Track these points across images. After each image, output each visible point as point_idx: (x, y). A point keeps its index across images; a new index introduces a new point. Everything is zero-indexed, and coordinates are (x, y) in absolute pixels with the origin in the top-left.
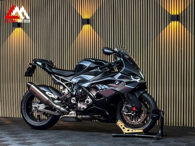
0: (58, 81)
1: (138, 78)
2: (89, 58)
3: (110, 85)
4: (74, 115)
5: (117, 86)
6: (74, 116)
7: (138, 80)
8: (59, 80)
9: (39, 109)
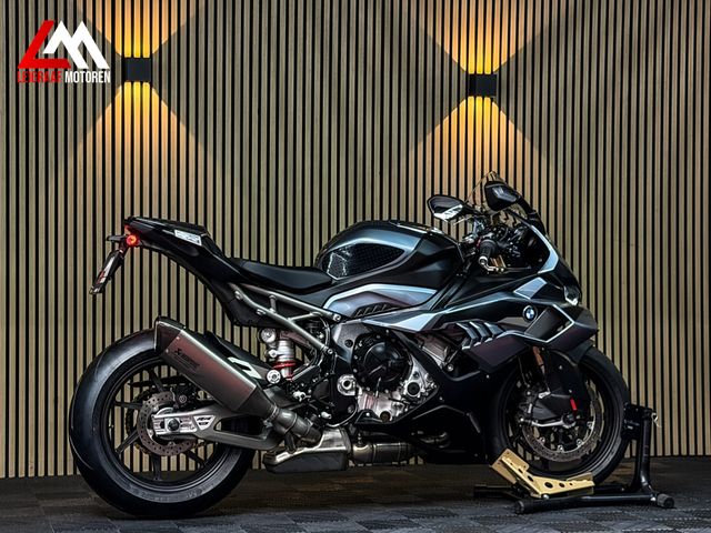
0: (261, 309)
2: (394, 217)
3: (507, 320)
4: (342, 443)
5: (527, 324)
6: (344, 448)
8: (269, 307)
9: (184, 430)
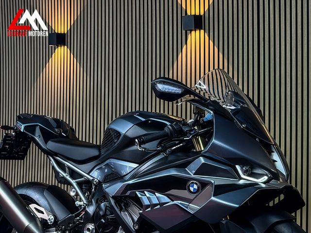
1: (262, 175)
5: (192, 197)
7: (261, 181)
8: (65, 172)
